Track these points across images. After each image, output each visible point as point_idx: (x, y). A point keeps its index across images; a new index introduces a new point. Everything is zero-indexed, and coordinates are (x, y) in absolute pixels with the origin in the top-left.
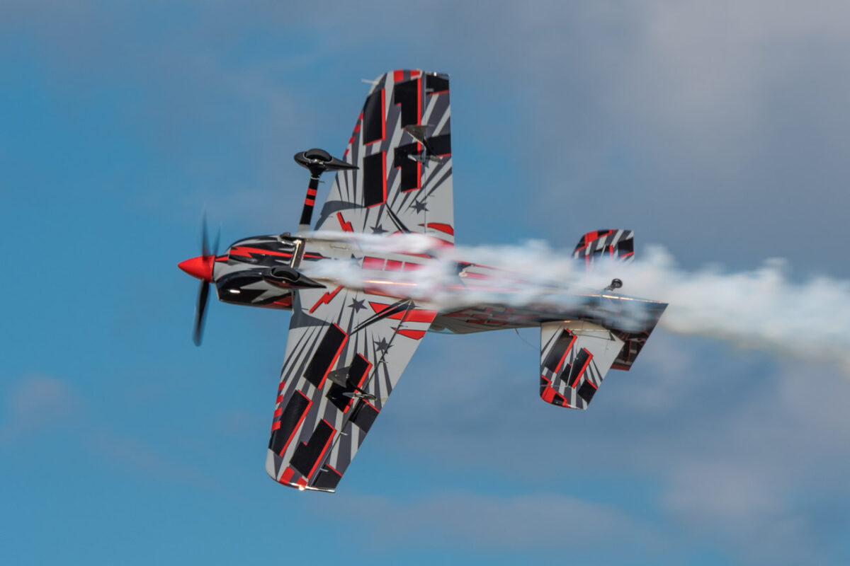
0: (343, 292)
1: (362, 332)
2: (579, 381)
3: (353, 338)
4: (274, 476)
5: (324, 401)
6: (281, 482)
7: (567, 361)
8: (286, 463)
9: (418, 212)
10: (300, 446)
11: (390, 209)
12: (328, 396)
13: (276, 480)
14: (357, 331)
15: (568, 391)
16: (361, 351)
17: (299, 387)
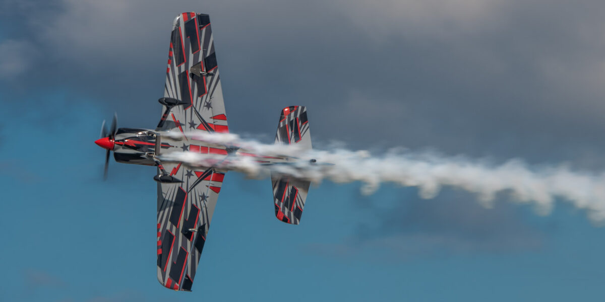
0: (181, 167)
1: (193, 191)
2: (294, 207)
3: (189, 194)
4: (162, 283)
5: (181, 235)
6: (167, 286)
7: (287, 195)
8: (167, 276)
9: (208, 109)
10: (173, 264)
11: (195, 109)
12: (182, 232)
13: (164, 285)
14: (191, 190)
15: (289, 214)
16: (194, 202)
17: (168, 228)
